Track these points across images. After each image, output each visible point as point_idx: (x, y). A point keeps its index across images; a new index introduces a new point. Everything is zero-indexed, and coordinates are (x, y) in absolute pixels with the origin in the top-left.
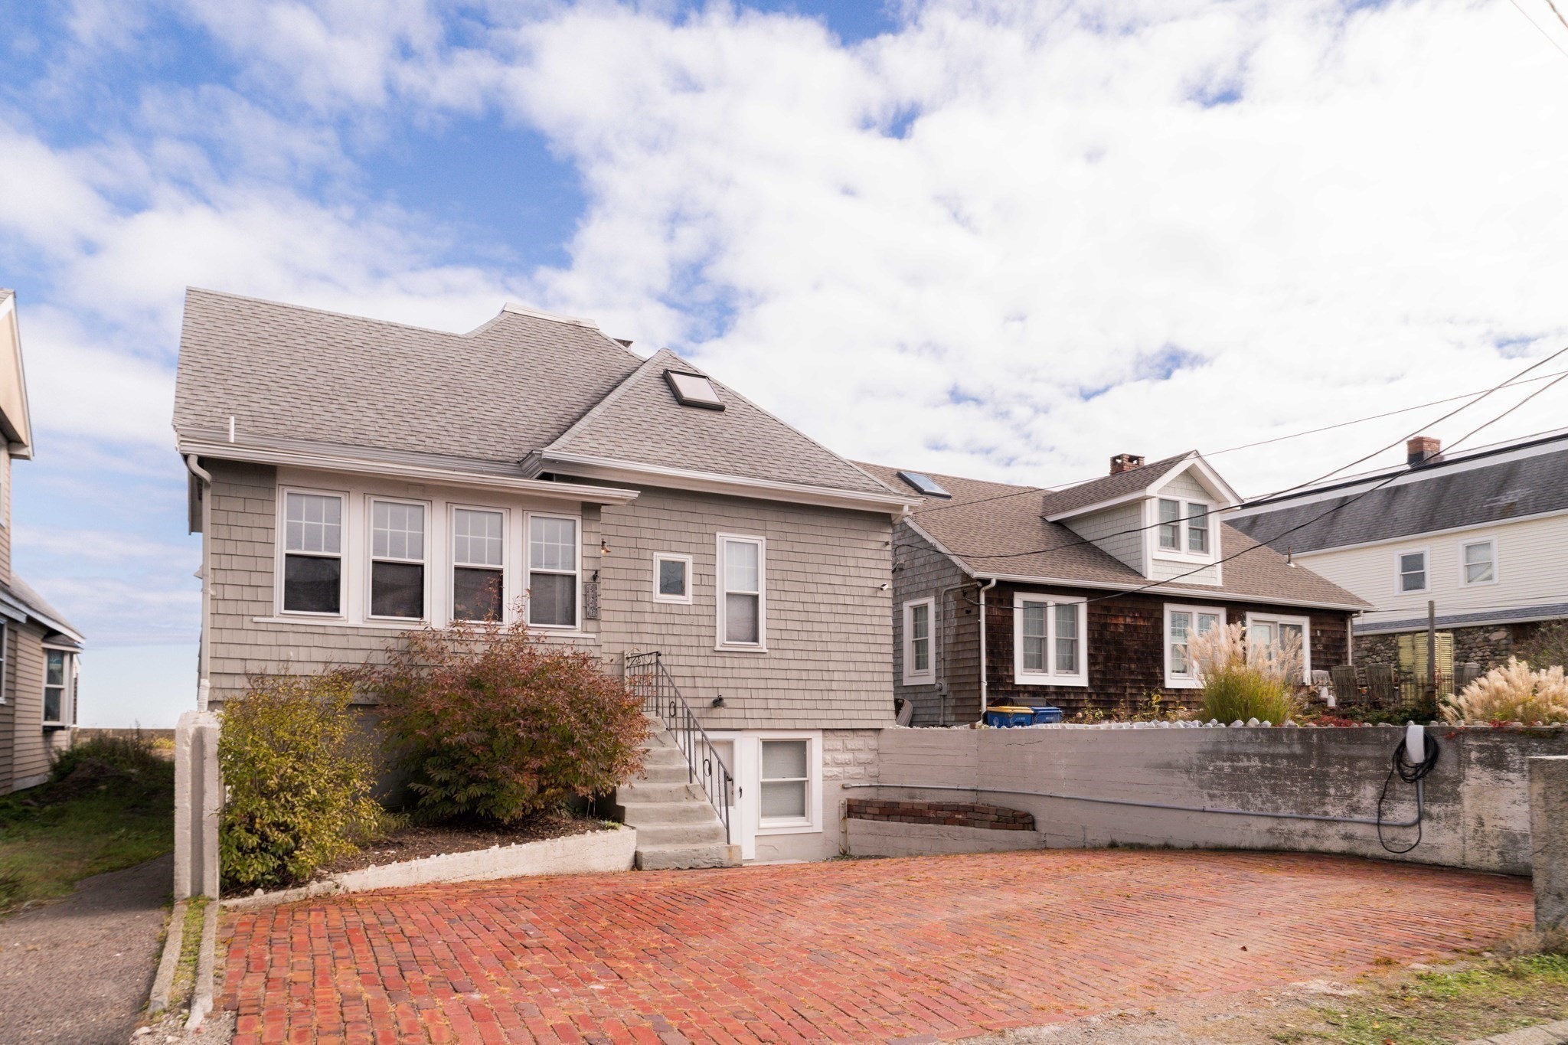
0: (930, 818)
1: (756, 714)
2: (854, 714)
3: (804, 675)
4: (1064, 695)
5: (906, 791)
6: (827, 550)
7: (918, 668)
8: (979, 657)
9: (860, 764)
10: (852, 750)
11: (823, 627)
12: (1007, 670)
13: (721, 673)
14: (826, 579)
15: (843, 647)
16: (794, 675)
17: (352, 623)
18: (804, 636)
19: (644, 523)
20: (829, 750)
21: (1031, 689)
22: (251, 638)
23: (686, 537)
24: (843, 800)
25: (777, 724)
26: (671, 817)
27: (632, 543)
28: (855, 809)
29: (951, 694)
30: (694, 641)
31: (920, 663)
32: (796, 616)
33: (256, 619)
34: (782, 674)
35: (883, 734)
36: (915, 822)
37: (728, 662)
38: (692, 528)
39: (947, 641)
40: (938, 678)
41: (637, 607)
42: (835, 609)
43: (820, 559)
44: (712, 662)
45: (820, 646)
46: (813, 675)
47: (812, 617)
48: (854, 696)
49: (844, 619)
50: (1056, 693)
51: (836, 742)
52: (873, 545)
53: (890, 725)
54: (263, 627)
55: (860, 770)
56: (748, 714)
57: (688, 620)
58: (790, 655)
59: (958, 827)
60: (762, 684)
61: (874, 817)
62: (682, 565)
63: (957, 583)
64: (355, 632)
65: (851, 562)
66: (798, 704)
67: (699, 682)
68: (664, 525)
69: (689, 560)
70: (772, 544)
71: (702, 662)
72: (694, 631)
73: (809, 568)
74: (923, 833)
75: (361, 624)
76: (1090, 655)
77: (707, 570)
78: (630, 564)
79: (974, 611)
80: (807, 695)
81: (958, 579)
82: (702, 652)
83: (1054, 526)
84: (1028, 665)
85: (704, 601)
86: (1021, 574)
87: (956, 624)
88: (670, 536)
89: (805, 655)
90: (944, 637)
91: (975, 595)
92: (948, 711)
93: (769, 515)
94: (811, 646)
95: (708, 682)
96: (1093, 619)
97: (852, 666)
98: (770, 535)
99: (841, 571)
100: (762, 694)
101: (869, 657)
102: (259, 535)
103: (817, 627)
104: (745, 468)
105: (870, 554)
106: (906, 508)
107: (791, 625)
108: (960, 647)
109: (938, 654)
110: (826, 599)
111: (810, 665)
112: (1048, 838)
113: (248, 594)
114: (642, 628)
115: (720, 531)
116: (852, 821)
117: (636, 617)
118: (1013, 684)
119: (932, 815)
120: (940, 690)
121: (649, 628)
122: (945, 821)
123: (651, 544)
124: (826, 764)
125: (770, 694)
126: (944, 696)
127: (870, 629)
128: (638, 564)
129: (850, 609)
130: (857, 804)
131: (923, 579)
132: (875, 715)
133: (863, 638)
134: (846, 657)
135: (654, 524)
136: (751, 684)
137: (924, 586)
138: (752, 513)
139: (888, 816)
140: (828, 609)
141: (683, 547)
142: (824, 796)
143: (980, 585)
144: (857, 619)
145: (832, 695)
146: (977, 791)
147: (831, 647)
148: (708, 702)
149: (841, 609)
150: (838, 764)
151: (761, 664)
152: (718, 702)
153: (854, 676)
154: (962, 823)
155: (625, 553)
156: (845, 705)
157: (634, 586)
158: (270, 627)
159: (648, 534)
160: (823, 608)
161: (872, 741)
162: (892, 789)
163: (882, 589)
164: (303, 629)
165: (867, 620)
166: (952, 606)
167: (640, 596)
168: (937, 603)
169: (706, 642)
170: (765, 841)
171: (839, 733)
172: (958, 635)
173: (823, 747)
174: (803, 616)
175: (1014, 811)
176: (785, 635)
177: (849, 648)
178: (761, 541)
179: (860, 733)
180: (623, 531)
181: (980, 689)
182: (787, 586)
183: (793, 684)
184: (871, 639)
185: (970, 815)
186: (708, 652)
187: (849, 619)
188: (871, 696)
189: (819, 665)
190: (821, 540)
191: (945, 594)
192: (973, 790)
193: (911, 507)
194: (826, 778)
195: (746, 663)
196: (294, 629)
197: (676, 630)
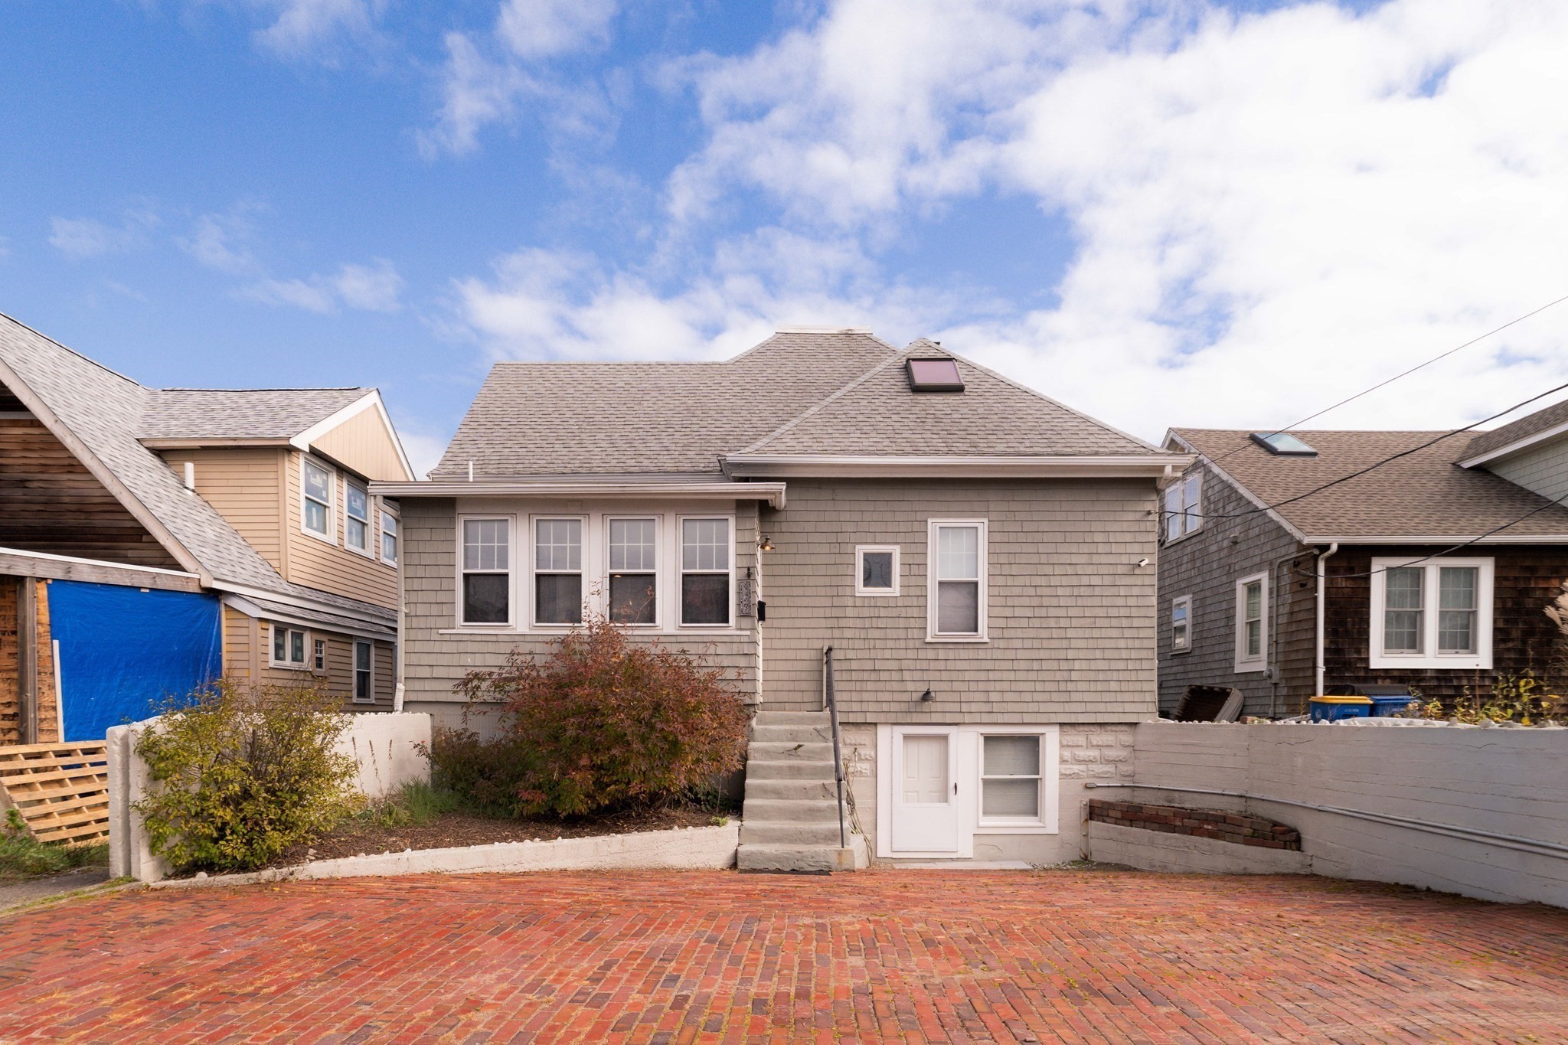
0: (1175, 826)
1: (974, 707)
2: (1102, 707)
3: (1036, 665)
4: (1451, 680)
5: (1165, 793)
6: (1069, 527)
7: (1251, 653)
8: (1315, 638)
9: (1109, 762)
10: (1098, 746)
11: (1062, 612)
12: (1359, 651)
13: (933, 665)
14: (1066, 559)
15: (1087, 633)
16: (1023, 665)
17: (519, 631)
18: (1036, 623)
19: (845, 516)
20: (1068, 746)
21: (1396, 674)
22: (437, 647)
23: (892, 527)
24: (1086, 801)
25: (1000, 718)
26: (795, 815)
27: (832, 538)
28: (1097, 811)
29: (1284, 681)
30: (902, 634)
31: (1253, 648)
32: (1026, 601)
33: (441, 631)
34: (1008, 665)
35: (1140, 729)
36: (1158, 830)
37: (942, 654)
38: (900, 517)
39: (1280, 622)
40: (1270, 663)
41: (837, 602)
42: (1076, 591)
43: (1059, 537)
44: (922, 654)
45: (1055, 633)
46: (1046, 665)
47: (1046, 601)
48: (1100, 686)
49: (1089, 602)
50: (1438, 679)
51: (1078, 737)
52: (1131, 516)
53: (1151, 719)
54: (447, 638)
55: (1110, 768)
56: (965, 707)
57: (894, 612)
58: (1018, 644)
59: (1206, 839)
60: (983, 676)
61: (1117, 821)
62: (888, 556)
63: (1292, 552)
64: (522, 638)
65: (1099, 537)
66: (1027, 697)
67: (907, 676)
68: (867, 516)
69: (896, 551)
70: (996, 526)
71: (911, 654)
72: (902, 623)
73: (1042, 548)
74: (1168, 843)
75: (527, 631)
76: (1496, 630)
77: (918, 559)
78: (831, 559)
79: (1310, 585)
80: (1039, 686)
81: (1293, 548)
82: (911, 644)
83: (1470, 473)
84: (1392, 643)
85: (913, 591)
86: (1380, 534)
87: (1290, 601)
88: (873, 527)
89: (1036, 644)
90: (1277, 616)
91: (1311, 565)
92: (1280, 701)
93: (992, 495)
94: (1044, 634)
95: (917, 676)
96: (1506, 584)
97: (1098, 654)
98: (993, 515)
99: (1085, 548)
100: (982, 686)
101: (1122, 644)
102: (443, 559)
103: (1052, 612)
104: (962, 447)
105: (1125, 526)
106: (1168, 470)
107: (1018, 612)
108: (1294, 627)
109: (1270, 636)
110: (1065, 581)
111: (1042, 654)
112: (1314, 862)
113: (435, 610)
114: (843, 623)
115: (933, 517)
116: (1093, 823)
117: (836, 612)
118: (1367, 669)
119: (1178, 823)
120: (1270, 677)
121: (851, 623)
122: (1192, 831)
123: (853, 538)
124: (1063, 761)
125: (991, 686)
126: (1276, 684)
127: (1123, 612)
128: (839, 559)
129: (1097, 591)
130: (1100, 805)
131: (1257, 552)
132: (1128, 707)
133: (1115, 622)
134: (1091, 644)
135: (856, 517)
136: (968, 676)
137: (1257, 560)
138: (972, 495)
139: (1131, 821)
140: (1068, 591)
141: (889, 537)
142: (1060, 795)
143: (1316, 552)
144: (1106, 602)
145: (1071, 686)
146: (1246, 798)
147: (1070, 633)
148: (917, 696)
149: (1083, 591)
150: (1079, 762)
151: (982, 654)
152: (926, 696)
153: (1102, 665)
154: (1212, 835)
155: (825, 549)
156: (1087, 697)
157: (835, 581)
158: (453, 638)
159: (850, 527)
160: (1060, 591)
161: (1126, 737)
162: (1149, 791)
163: (1139, 565)
164: (479, 638)
165: (1120, 602)
166: (1286, 580)
167: (841, 591)
168: (1271, 578)
169: (916, 633)
170: (985, 840)
171: (1081, 728)
172: (1292, 613)
173: (1061, 742)
174: (1036, 602)
175: (1275, 824)
176: (1012, 623)
177: (1096, 633)
178: (982, 524)
179: (1109, 728)
180: (823, 527)
181: (1315, 675)
182: (1015, 570)
183: (1021, 676)
184: (1125, 623)
185: (1222, 826)
186: (918, 644)
187: (1097, 601)
188: (1124, 686)
189: (1055, 654)
190: (1059, 516)
191: (1279, 567)
192: (1241, 796)
193: (1175, 468)
194: (1063, 776)
195: (963, 654)
196: (472, 638)
197: (881, 623)
